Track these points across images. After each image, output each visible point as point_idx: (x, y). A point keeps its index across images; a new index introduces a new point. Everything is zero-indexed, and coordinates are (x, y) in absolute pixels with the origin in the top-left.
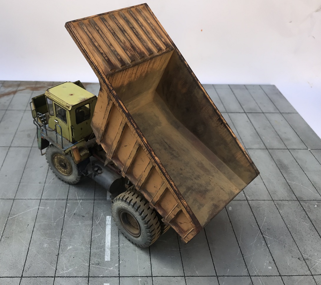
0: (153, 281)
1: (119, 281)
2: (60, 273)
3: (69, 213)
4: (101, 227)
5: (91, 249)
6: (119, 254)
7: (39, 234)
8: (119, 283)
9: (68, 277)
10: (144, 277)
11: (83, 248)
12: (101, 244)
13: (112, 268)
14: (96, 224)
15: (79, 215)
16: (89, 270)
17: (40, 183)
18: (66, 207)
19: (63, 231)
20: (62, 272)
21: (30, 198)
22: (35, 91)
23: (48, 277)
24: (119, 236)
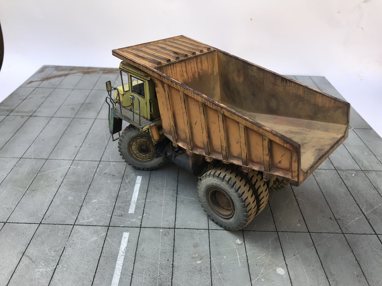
0: (175, 232)
1: (140, 231)
2: (80, 221)
3: (99, 172)
4: (130, 185)
5: (116, 203)
6: (144, 208)
7: (66, 189)
8: (140, 233)
9: (87, 225)
10: (166, 228)
11: (108, 201)
12: (127, 199)
13: (134, 220)
14: (125, 182)
15: (109, 174)
16: (110, 220)
17: (75, 147)
18: (98, 167)
19: (91, 187)
20: (82, 221)
21: (63, 159)
22: (86, 75)
23: (67, 225)
24: (147, 193)
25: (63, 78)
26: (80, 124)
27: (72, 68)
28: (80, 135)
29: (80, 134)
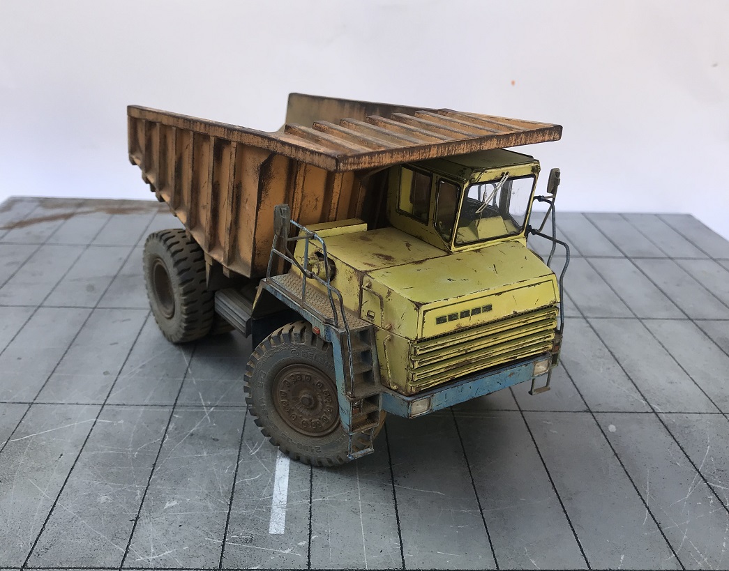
2: (137, 559)
3: (176, 433)
4: (263, 462)
5: (230, 508)
6: (311, 520)
7: (89, 475)
11: (210, 505)
12: (259, 497)
13: (287, 551)
14: (249, 455)
15: (204, 437)
16: (222, 554)
17: (106, 373)
18: (170, 420)
19: (157, 469)
20: (142, 558)
21: (75, 402)
22: (117, 216)
23: (100, 568)
24: (311, 481)
25: (60, 222)
26: (114, 322)
27: (81, 201)
28: (116, 345)
29: (116, 343)
